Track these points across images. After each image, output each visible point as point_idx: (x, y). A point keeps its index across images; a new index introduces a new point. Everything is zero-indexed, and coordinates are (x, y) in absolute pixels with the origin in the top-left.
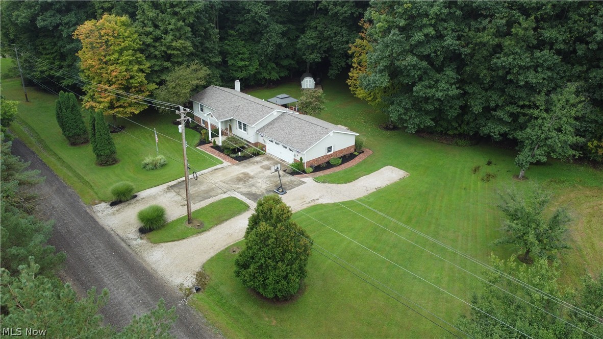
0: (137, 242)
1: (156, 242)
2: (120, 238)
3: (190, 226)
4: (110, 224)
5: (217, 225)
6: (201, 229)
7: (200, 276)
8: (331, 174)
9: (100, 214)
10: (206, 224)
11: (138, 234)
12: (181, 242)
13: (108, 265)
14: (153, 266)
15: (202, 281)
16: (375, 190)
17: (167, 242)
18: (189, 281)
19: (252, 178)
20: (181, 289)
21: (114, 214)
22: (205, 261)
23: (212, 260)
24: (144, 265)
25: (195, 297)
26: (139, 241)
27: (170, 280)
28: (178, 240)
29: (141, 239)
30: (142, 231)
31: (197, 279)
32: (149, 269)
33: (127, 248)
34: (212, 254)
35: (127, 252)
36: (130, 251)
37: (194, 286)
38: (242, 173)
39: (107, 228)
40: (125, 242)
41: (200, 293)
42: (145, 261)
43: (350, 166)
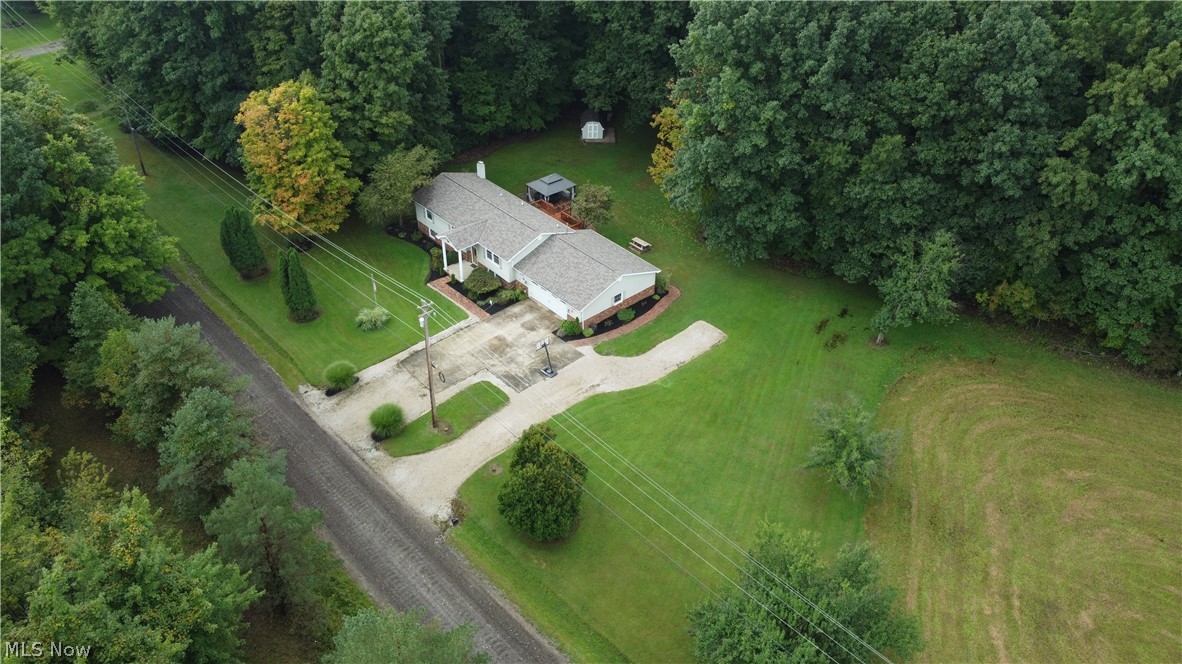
0: (374, 455)
1: (396, 455)
2: (350, 448)
3: (436, 431)
4: (332, 425)
5: (469, 428)
6: (450, 436)
7: (456, 505)
8: (618, 338)
9: (315, 409)
10: (456, 428)
11: (372, 443)
12: (426, 454)
13: (344, 490)
14: (398, 490)
15: (459, 512)
16: (676, 368)
17: (410, 455)
18: (444, 513)
19: (511, 347)
20: (435, 522)
21: (333, 410)
22: (459, 484)
23: (468, 483)
24: (387, 488)
25: (452, 531)
26: (375, 453)
27: (422, 509)
28: (424, 452)
29: (377, 449)
30: (377, 438)
31: (452, 509)
32: (394, 494)
33: (362, 464)
34: (467, 474)
35: (362, 469)
36: (366, 468)
37: (450, 517)
38: (496, 337)
39: (330, 432)
40: (358, 455)
41: (458, 526)
42: (387, 483)
43: (646, 322)
